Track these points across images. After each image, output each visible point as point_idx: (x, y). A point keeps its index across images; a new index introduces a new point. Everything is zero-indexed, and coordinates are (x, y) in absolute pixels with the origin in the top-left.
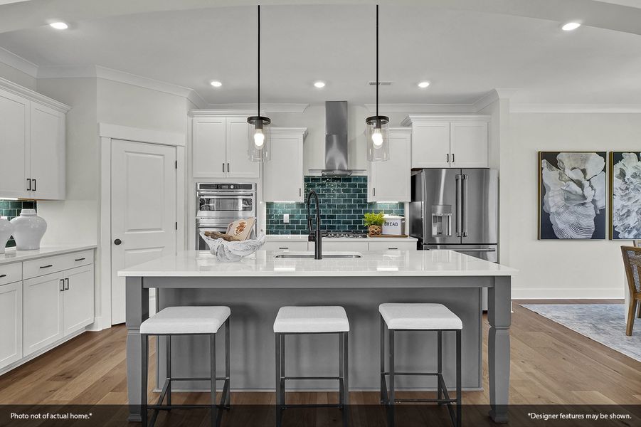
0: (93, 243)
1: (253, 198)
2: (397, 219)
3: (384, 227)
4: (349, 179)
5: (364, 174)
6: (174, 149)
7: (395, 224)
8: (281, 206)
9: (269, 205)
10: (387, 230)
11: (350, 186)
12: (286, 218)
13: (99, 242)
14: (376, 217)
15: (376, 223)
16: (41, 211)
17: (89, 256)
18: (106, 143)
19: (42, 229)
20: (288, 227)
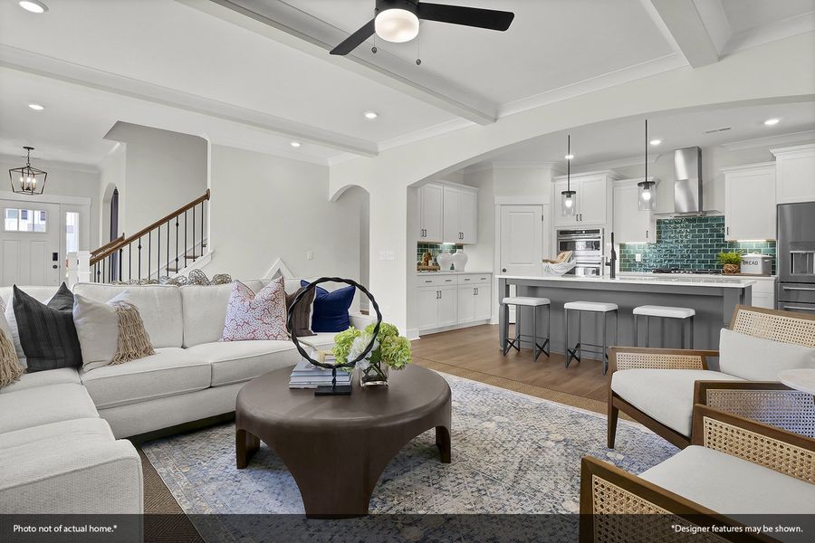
0: (490, 270)
1: (601, 240)
2: (758, 258)
3: (742, 266)
4: (706, 220)
5: (722, 215)
6: (541, 207)
7: (756, 263)
8: (634, 247)
9: (622, 246)
10: (744, 269)
11: (706, 226)
12: (638, 258)
13: (494, 270)
14: (732, 255)
15: (730, 262)
16: (465, 250)
17: (488, 277)
18: (498, 207)
19: (465, 261)
20: (641, 265)
